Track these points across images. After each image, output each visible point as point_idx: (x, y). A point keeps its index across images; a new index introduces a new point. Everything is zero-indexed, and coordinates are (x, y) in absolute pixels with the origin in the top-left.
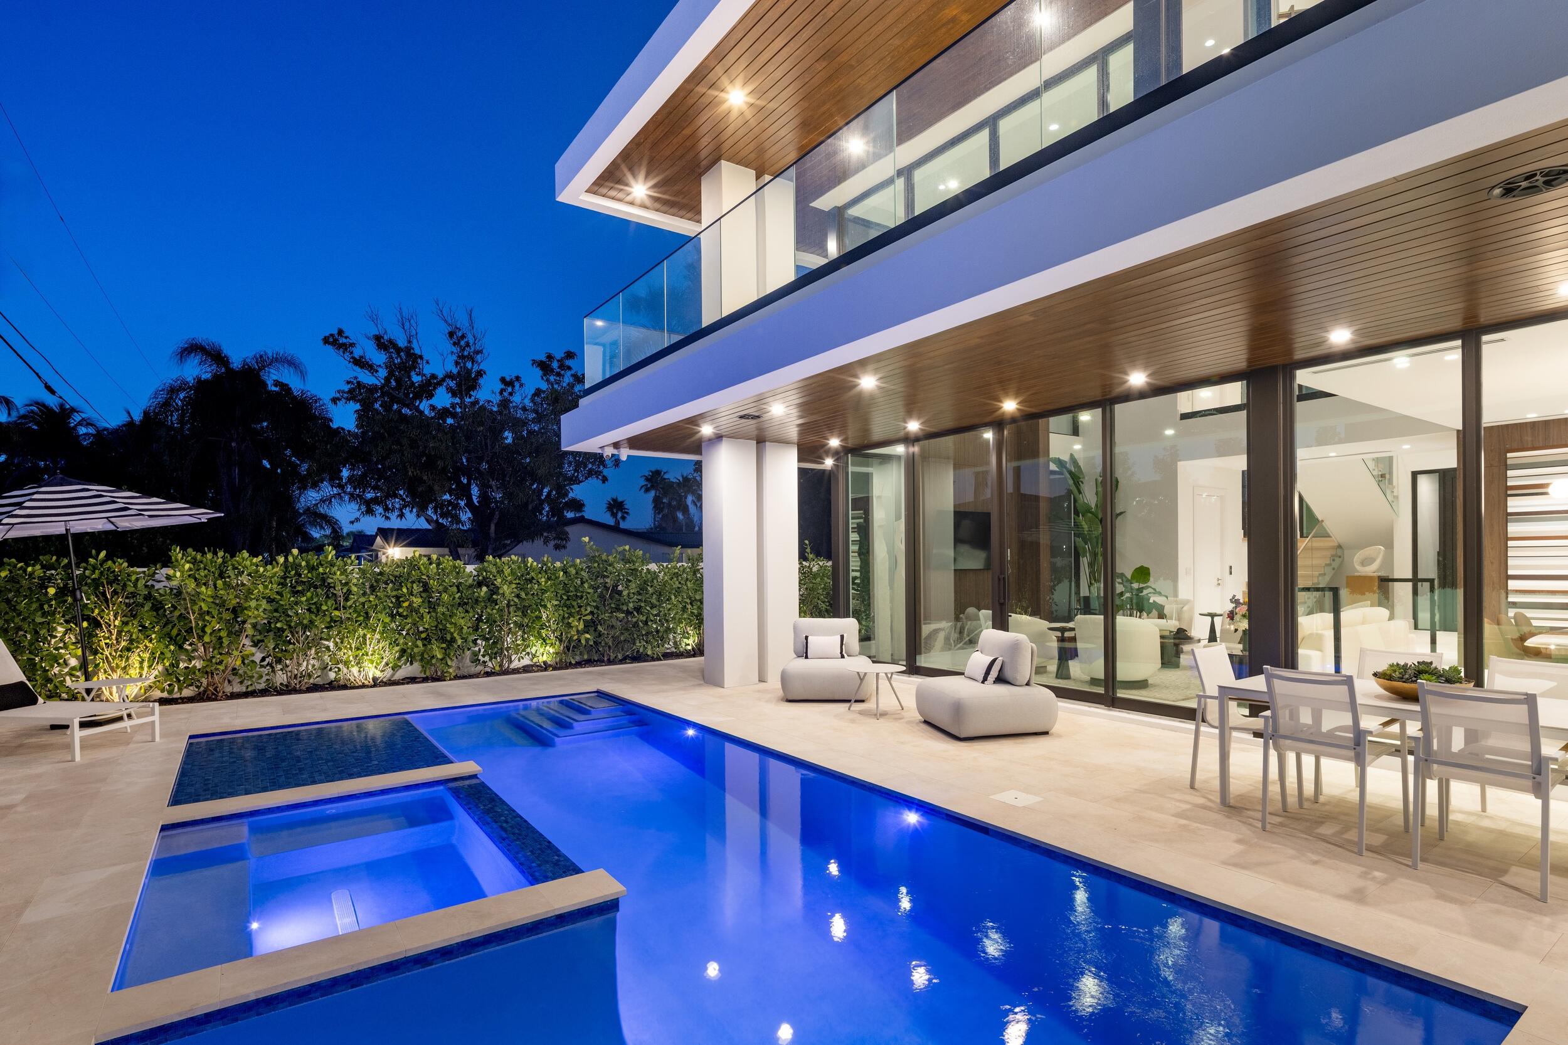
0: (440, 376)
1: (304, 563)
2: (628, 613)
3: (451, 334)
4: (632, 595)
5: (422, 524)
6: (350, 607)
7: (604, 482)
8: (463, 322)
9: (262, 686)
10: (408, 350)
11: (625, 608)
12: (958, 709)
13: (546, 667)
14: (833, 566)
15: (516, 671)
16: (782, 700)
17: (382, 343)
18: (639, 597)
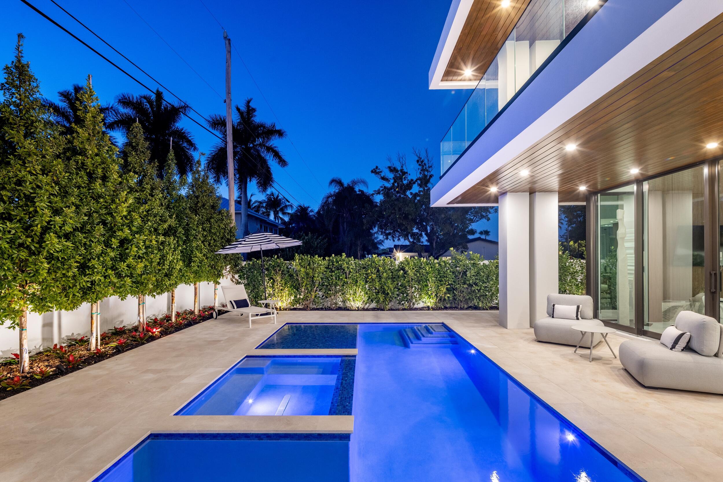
0: (415, 179)
1: (335, 260)
2: (470, 285)
3: (418, 161)
4: (472, 276)
5: (407, 243)
6: (350, 278)
7: (488, 220)
8: (423, 156)
9: (321, 307)
10: (402, 170)
11: (468, 283)
12: (642, 365)
13: (428, 308)
14: (587, 263)
15: (416, 309)
16: (535, 340)
17: (392, 170)
18: (476, 277)
